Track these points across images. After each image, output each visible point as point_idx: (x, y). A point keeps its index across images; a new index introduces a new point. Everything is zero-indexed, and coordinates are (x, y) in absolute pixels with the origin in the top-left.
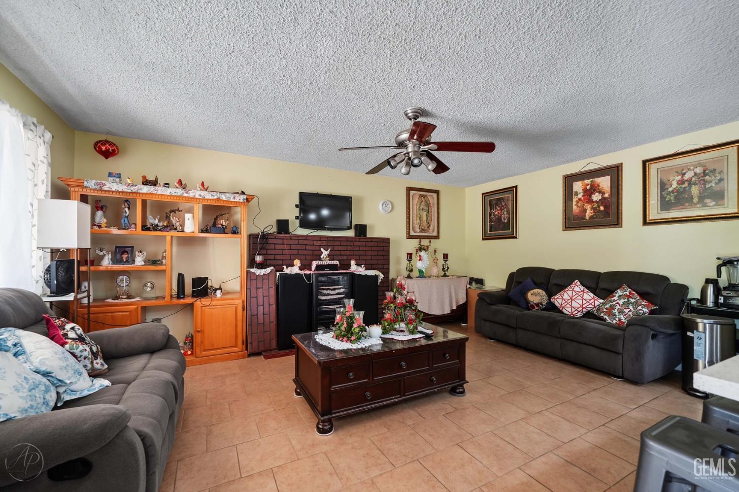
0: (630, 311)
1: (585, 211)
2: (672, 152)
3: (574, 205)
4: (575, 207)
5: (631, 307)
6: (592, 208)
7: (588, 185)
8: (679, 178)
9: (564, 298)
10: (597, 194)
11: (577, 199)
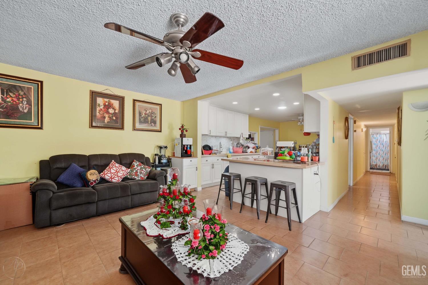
0: (144, 171)
1: (105, 117)
2: (143, 100)
3: (97, 112)
4: (98, 114)
5: (144, 170)
6: (109, 117)
7: (106, 102)
8: (145, 112)
9: (112, 172)
10: (112, 109)
11: (99, 109)
